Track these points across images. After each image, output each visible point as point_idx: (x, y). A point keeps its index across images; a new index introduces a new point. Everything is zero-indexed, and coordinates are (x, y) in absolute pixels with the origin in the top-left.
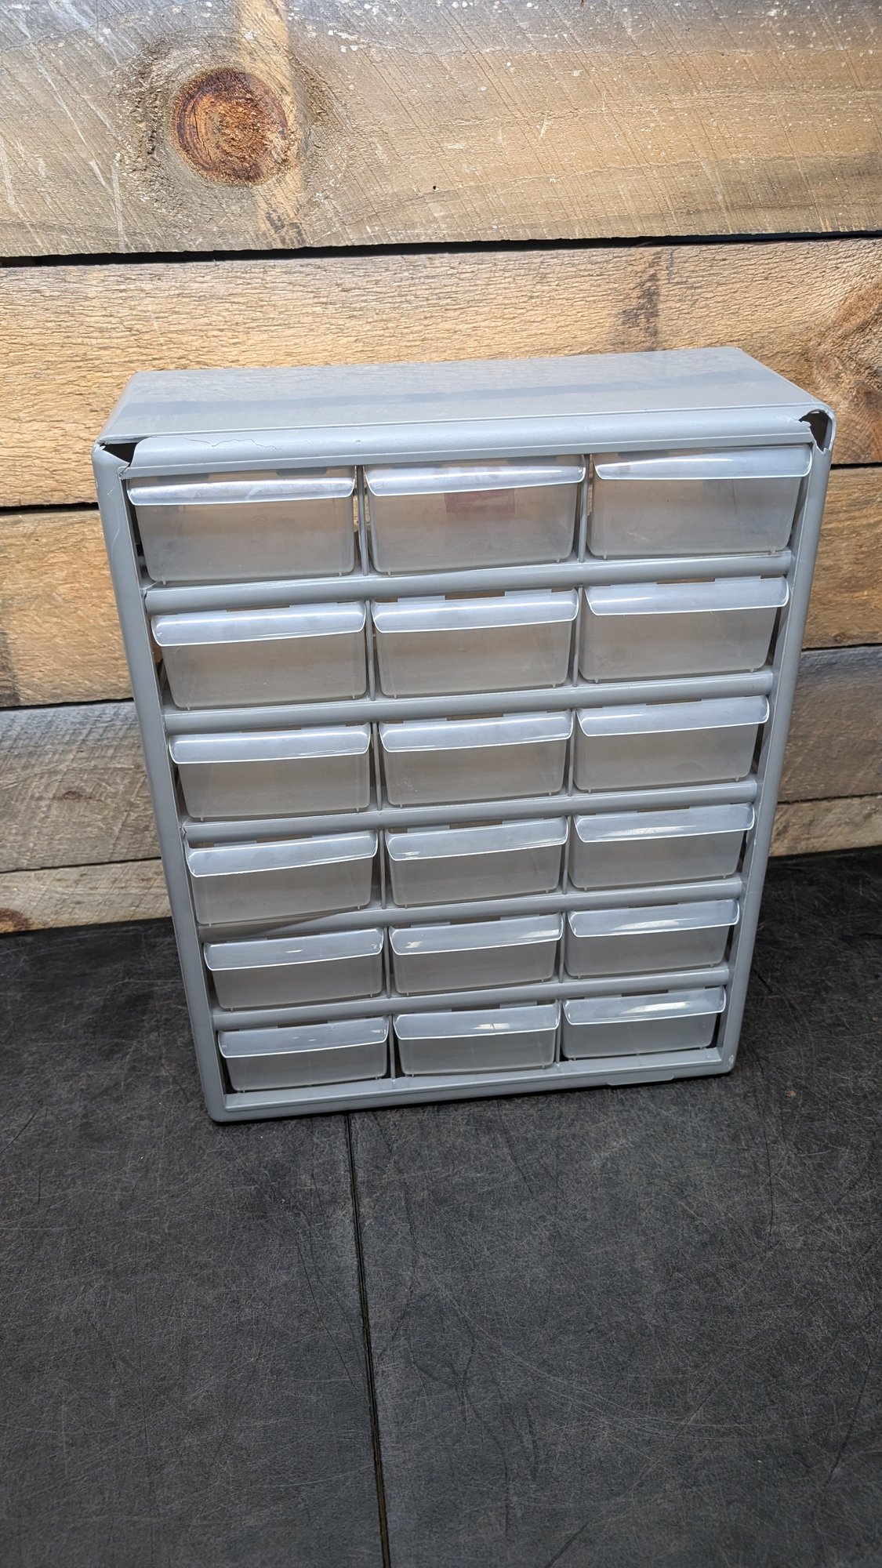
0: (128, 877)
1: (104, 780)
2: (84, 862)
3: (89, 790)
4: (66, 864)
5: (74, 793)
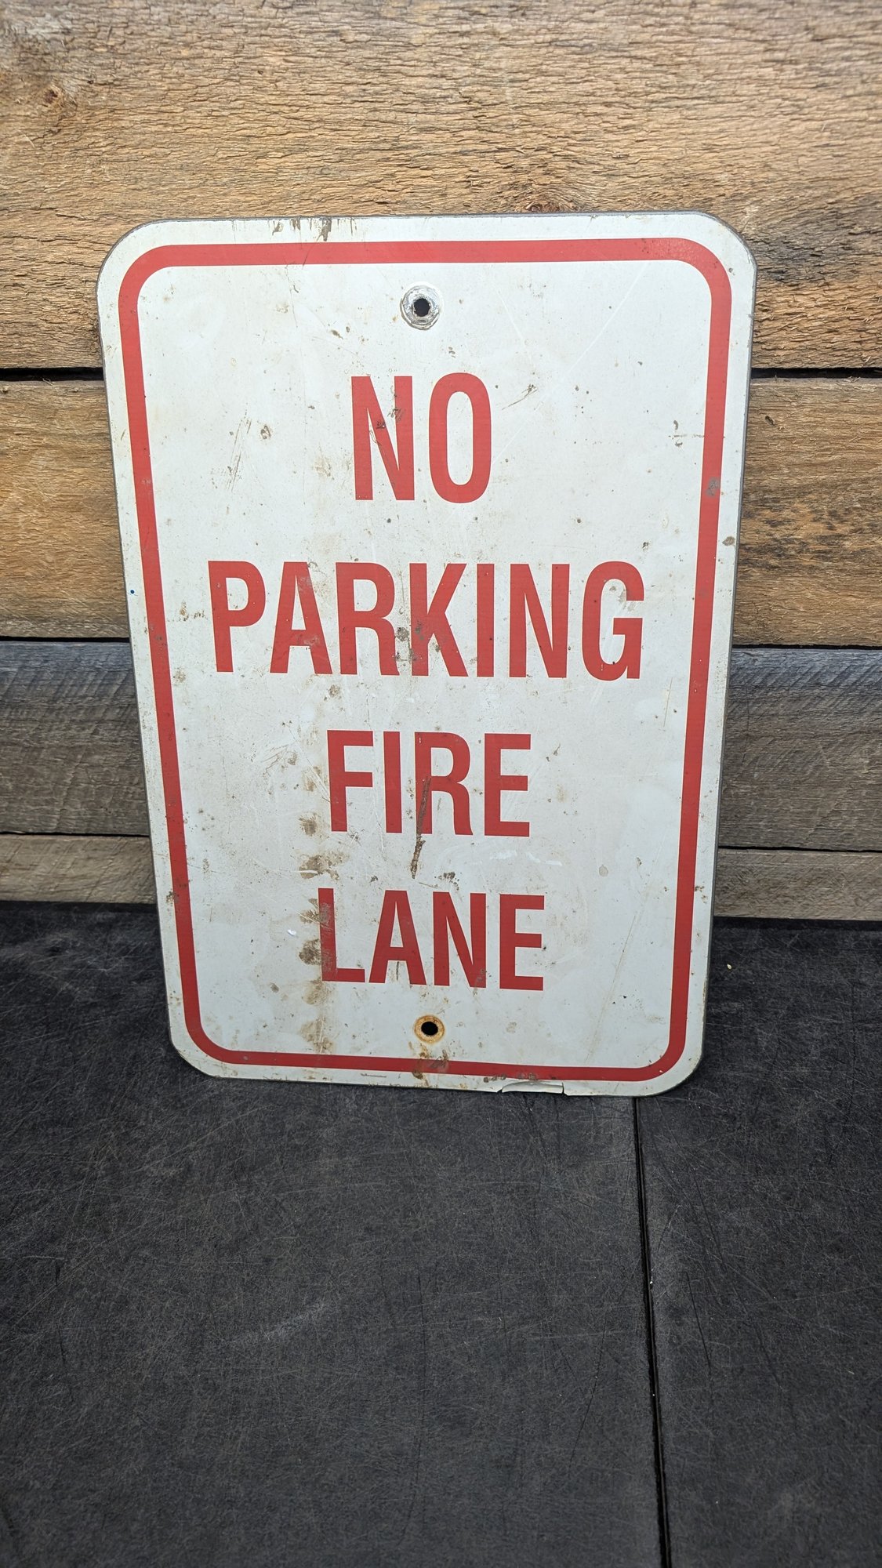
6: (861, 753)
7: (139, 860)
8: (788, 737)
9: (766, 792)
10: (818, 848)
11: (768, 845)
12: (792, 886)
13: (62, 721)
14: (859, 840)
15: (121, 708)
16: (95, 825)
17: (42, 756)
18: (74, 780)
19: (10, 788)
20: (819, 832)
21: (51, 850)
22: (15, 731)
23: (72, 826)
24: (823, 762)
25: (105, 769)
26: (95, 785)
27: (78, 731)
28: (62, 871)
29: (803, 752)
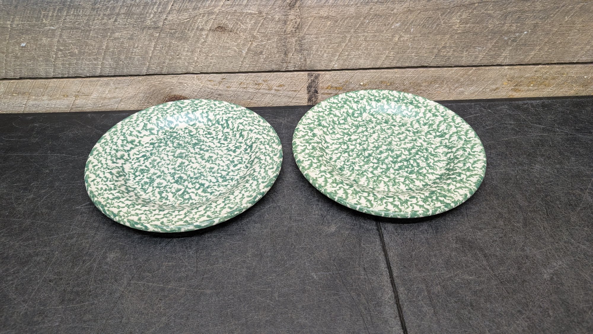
0: (248, 82)
1: (240, 20)
2: (224, 71)
3: (231, 26)
4: (214, 71)
5: (222, 28)
6: (456, 17)
7: (140, 88)
8: (427, 10)
9: (416, 39)
10: (436, 66)
11: (415, 65)
12: (424, 84)
13: (99, 15)
14: (453, 61)
15: (127, 7)
16: (118, 70)
17: (91, 35)
18: (107, 46)
19: (77, 53)
20: (437, 58)
21: (98, 84)
22: (77, 21)
23: (107, 72)
24: (440, 22)
25: (121, 40)
26: (117, 49)
27: (108, 20)
28: (104, 96)
29: (432, 17)
